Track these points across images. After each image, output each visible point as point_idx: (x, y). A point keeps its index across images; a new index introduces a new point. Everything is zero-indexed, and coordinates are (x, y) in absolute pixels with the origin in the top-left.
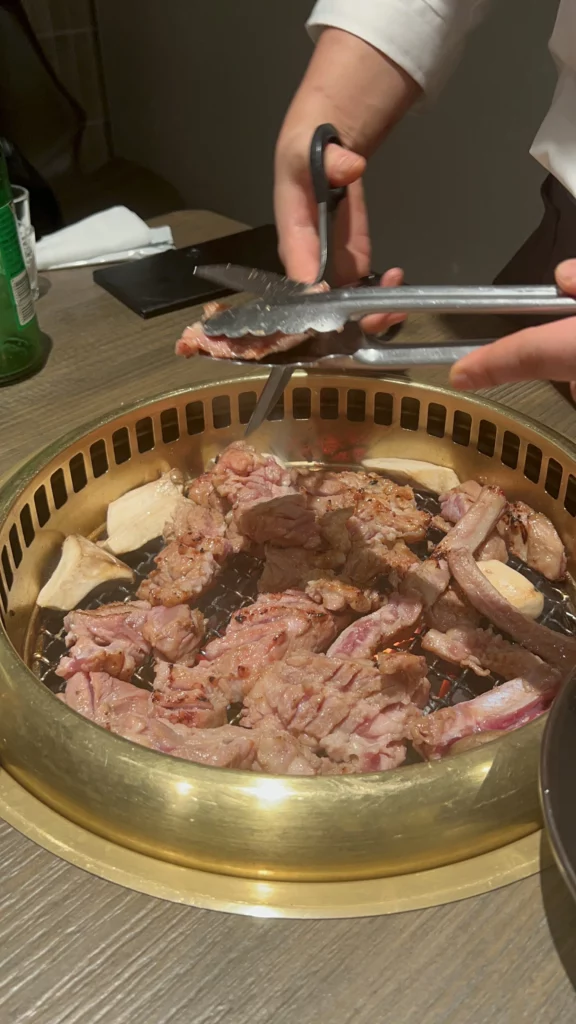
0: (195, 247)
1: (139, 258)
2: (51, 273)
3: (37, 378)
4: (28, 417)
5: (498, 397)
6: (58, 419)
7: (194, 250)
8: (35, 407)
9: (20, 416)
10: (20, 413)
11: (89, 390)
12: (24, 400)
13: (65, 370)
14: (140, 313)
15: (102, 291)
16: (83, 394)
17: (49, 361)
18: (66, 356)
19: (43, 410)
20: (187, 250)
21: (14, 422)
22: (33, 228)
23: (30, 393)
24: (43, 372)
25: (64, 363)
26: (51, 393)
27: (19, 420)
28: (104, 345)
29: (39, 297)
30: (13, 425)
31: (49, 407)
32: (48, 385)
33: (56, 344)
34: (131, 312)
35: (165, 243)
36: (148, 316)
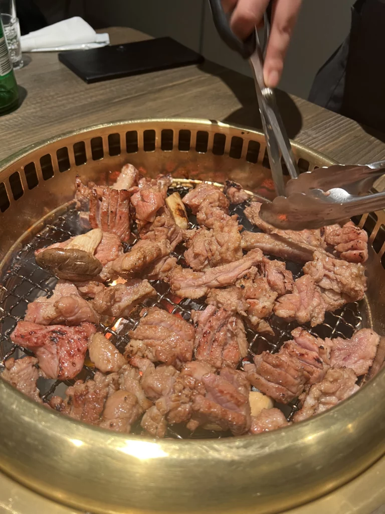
0: (122, 45)
1: (87, 48)
2: (33, 54)
3: (13, 115)
4: (4, 137)
7: (122, 47)
8: (10, 131)
11: (46, 123)
12: (3, 127)
13: (33, 110)
14: (85, 80)
15: (63, 66)
16: (43, 126)
17: (23, 105)
18: (35, 102)
19: (14, 134)
20: (118, 46)
22: (18, 19)
23: (7, 122)
24: (19, 110)
25: (33, 106)
26: (21, 124)
28: (60, 97)
29: (24, 66)
31: (19, 132)
32: (20, 118)
33: (29, 95)
34: (79, 79)
35: (104, 42)
36: (90, 82)
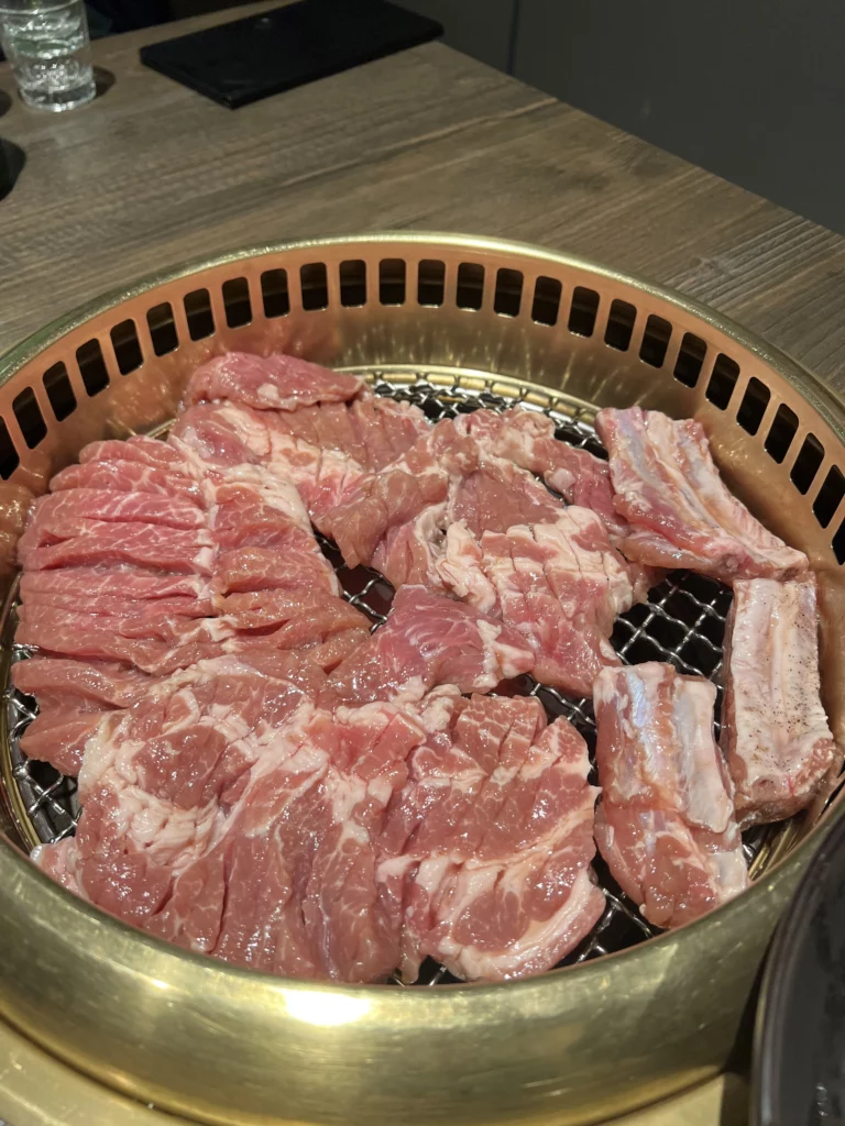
4: (43, 273)
5: (709, 295)
6: (82, 280)
9: (31, 271)
10: (32, 267)
16: (125, 245)
18: (113, 187)
19: (64, 265)
20: (258, 18)
21: (19, 280)
27: (28, 278)
28: (167, 173)
30: (17, 286)
31: (75, 261)
